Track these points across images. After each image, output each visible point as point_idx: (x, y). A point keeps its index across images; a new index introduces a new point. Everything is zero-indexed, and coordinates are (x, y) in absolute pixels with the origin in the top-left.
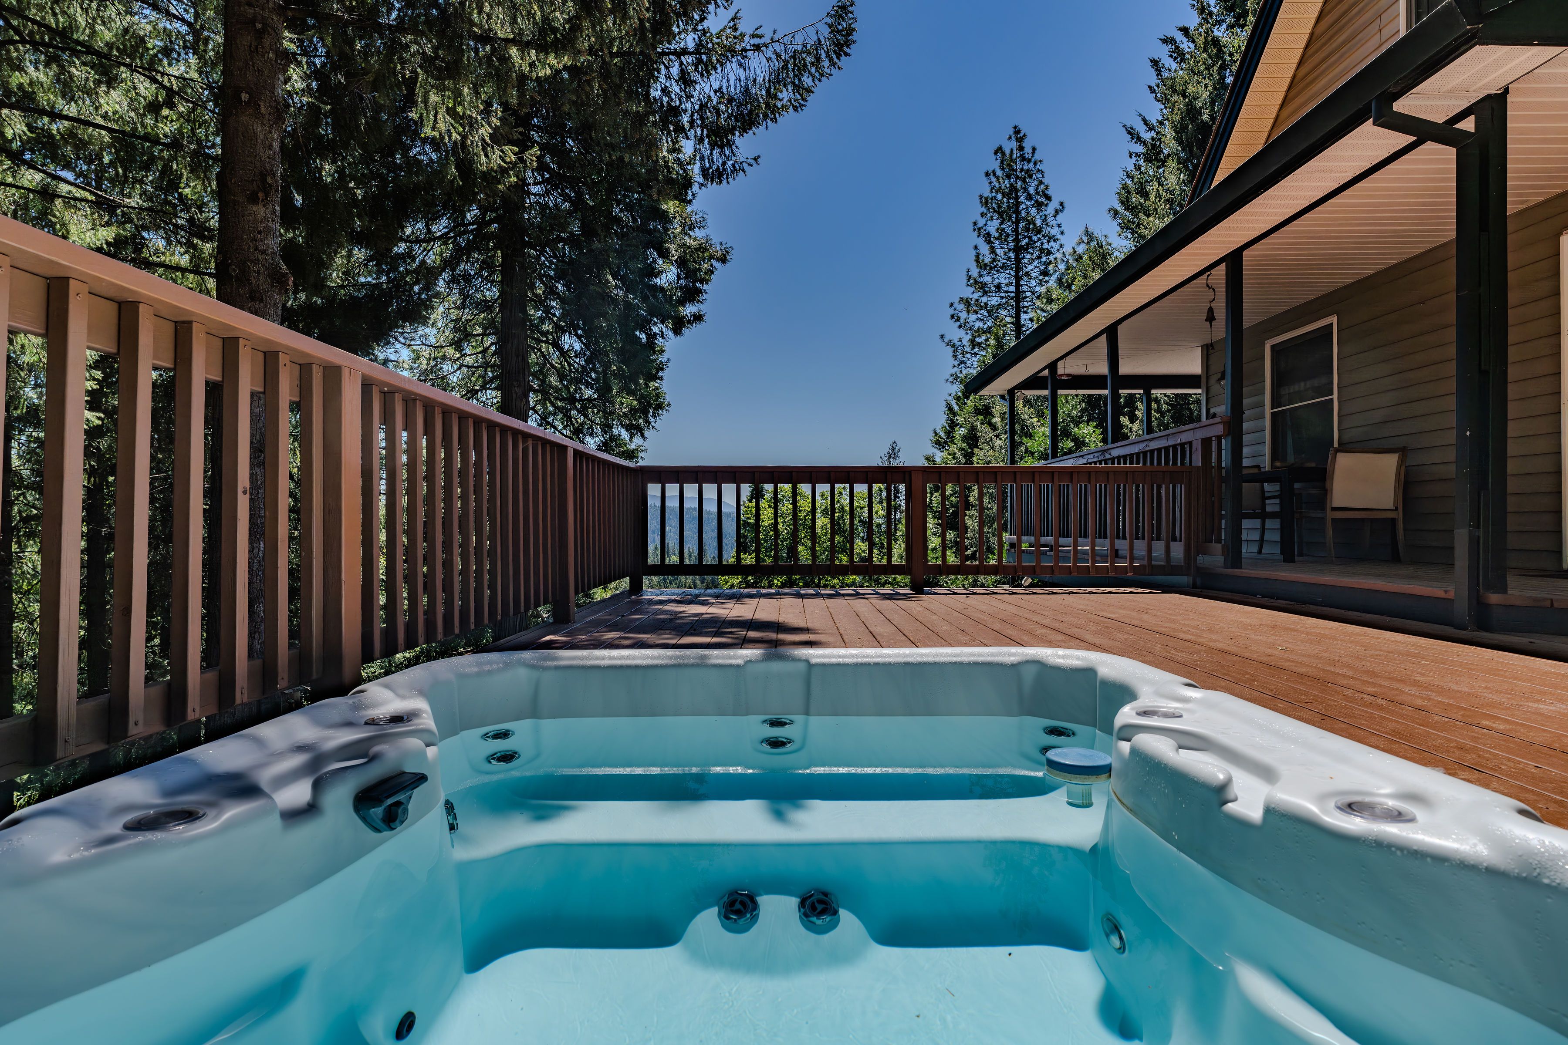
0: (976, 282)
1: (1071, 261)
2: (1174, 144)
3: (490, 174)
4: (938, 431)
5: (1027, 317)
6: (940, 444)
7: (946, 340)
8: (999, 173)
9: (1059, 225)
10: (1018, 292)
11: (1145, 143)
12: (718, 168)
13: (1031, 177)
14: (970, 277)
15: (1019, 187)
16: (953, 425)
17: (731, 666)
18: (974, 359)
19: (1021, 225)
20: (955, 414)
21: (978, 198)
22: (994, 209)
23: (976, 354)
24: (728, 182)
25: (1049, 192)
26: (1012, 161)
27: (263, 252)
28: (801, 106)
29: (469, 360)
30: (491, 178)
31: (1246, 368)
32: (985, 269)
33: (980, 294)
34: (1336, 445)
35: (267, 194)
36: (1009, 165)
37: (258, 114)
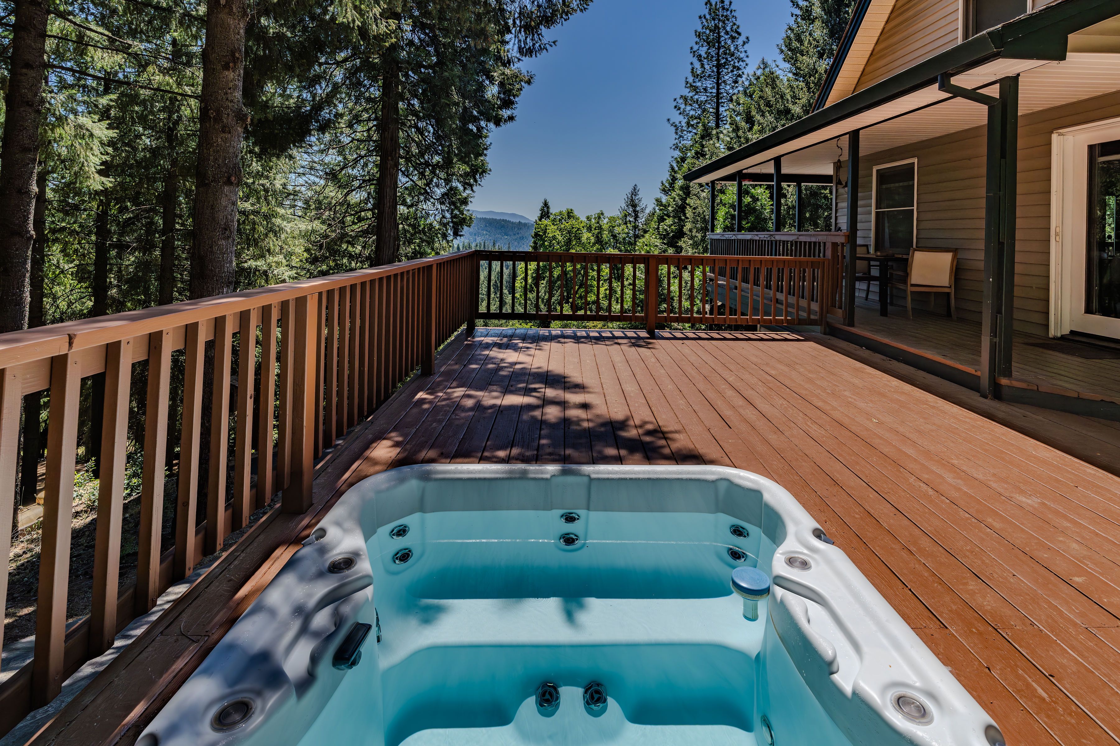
0: (691, 86)
1: (752, 80)
2: (819, 10)
3: (379, 37)
4: (664, 182)
5: (723, 109)
6: (665, 191)
7: (671, 122)
8: (708, 17)
9: (746, 52)
10: (718, 93)
11: (801, 9)
12: (530, 48)
13: (728, 20)
14: (687, 83)
15: (720, 26)
16: (674, 179)
17: (542, 479)
18: (689, 134)
19: (721, 51)
20: (675, 172)
21: (694, 32)
22: (704, 39)
23: (690, 132)
24: (536, 56)
25: (739, 30)
26: (716, 9)
27: (232, 101)
28: (585, 9)
29: (359, 135)
30: (379, 38)
31: (860, 181)
32: (697, 78)
33: (694, 93)
34: (914, 246)
35: (235, 63)
36: (714, 12)
37: (231, 13)
